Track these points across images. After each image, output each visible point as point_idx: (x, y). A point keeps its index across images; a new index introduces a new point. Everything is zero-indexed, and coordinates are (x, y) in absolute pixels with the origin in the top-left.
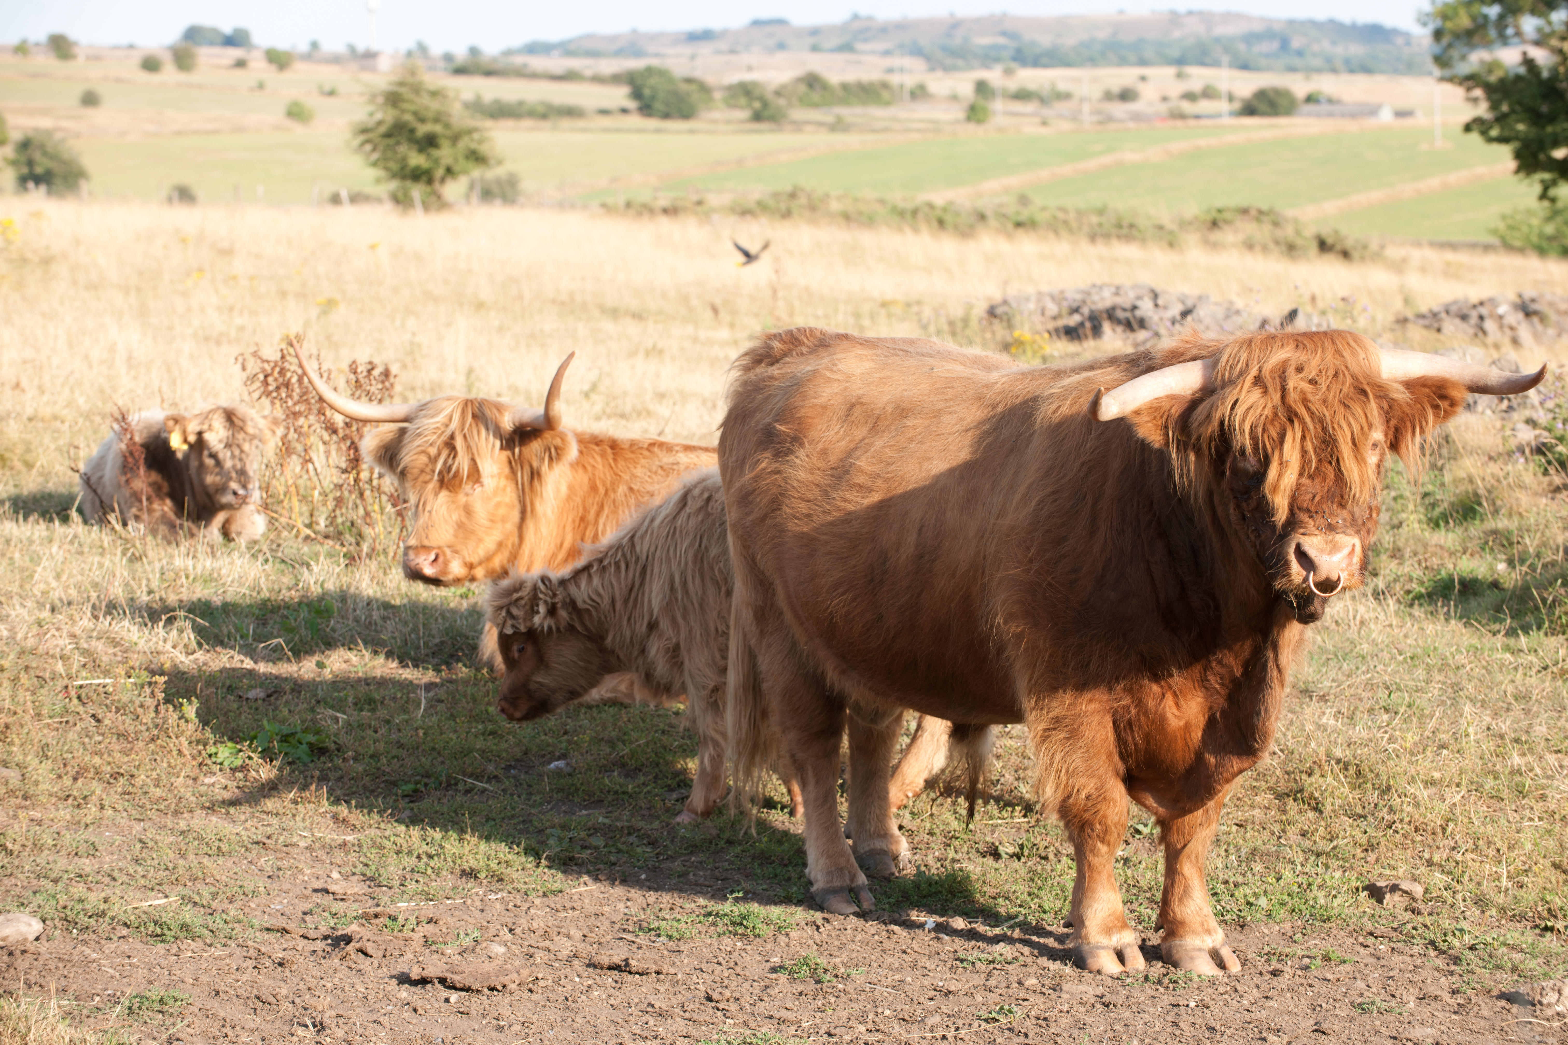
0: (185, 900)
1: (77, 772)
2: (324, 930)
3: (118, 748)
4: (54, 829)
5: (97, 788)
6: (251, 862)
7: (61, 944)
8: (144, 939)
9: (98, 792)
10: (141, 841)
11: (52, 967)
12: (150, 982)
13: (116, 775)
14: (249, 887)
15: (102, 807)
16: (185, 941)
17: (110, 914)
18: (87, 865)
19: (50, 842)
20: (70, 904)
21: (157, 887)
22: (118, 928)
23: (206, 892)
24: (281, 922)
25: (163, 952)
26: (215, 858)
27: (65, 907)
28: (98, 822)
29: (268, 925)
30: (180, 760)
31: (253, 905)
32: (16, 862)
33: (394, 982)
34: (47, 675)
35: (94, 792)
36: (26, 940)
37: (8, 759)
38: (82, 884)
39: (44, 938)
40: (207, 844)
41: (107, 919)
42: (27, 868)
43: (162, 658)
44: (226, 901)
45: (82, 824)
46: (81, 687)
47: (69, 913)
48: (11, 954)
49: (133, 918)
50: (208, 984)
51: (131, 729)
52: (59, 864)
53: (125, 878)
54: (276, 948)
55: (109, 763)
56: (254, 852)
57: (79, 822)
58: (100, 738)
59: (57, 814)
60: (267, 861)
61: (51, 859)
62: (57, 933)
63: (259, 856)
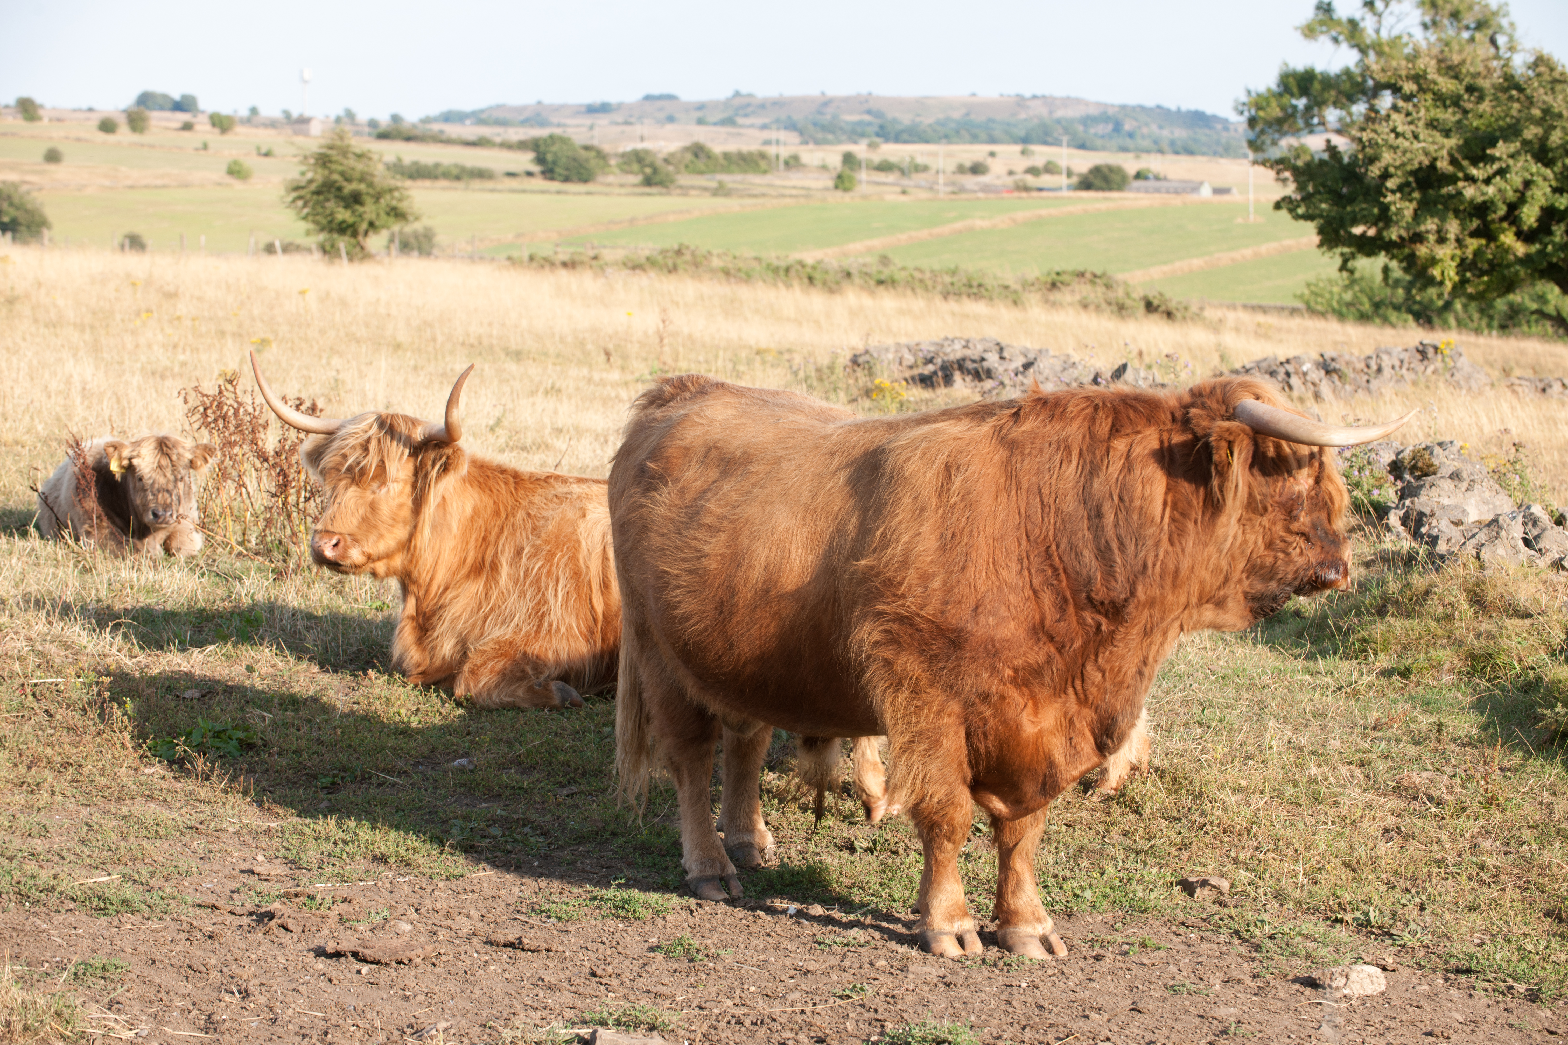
0: (126, 878)
1: (32, 762)
2: (249, 907)
3: (68, 740)
4: (10, 812)
5: (49, 775)
6: (185, 845)
7: (15, 915)
8: (89, 913)
9: (50, 779)
10: (87, 824)
11: (7, 936)
12: (94, 951)
13: (66, 765)
14: (183, 868)
15: (53, 793)
16: (126, 915)
17: (59, 889)
18: (39, 845)
20: (23, 880)
21: (101, 866)
22: (66, 902)
23: (144, 871)
24: (211, 899)
25: (105, 924)
26: (154, 840)
27: (19, 883)
28: (49, 807)
29: (199, 902)
30: (123, 752)
31: (186, 884)
33: (312, 954)
34: (5, 674)
35: (46, 780)
38: (34, 862)
40: (146, 828)
41: (56, 893)
43: (108, 660)
44: (163, 880)
45: (35, 808)
46: (36, 685)
47: (22, 888)
49: (79, 893)
50: (146, 953)
51: (80, 724)
52: (14, 844)
53: (73, 858)
54: (207, 922)
55: (60, 754)
56: (188, 836)
57: (32, 806)
58: (52, 731)
59: (13, 799)
60: (199, 844)
61: (6, 839)
62: (12, 905)
63: (192, 839)
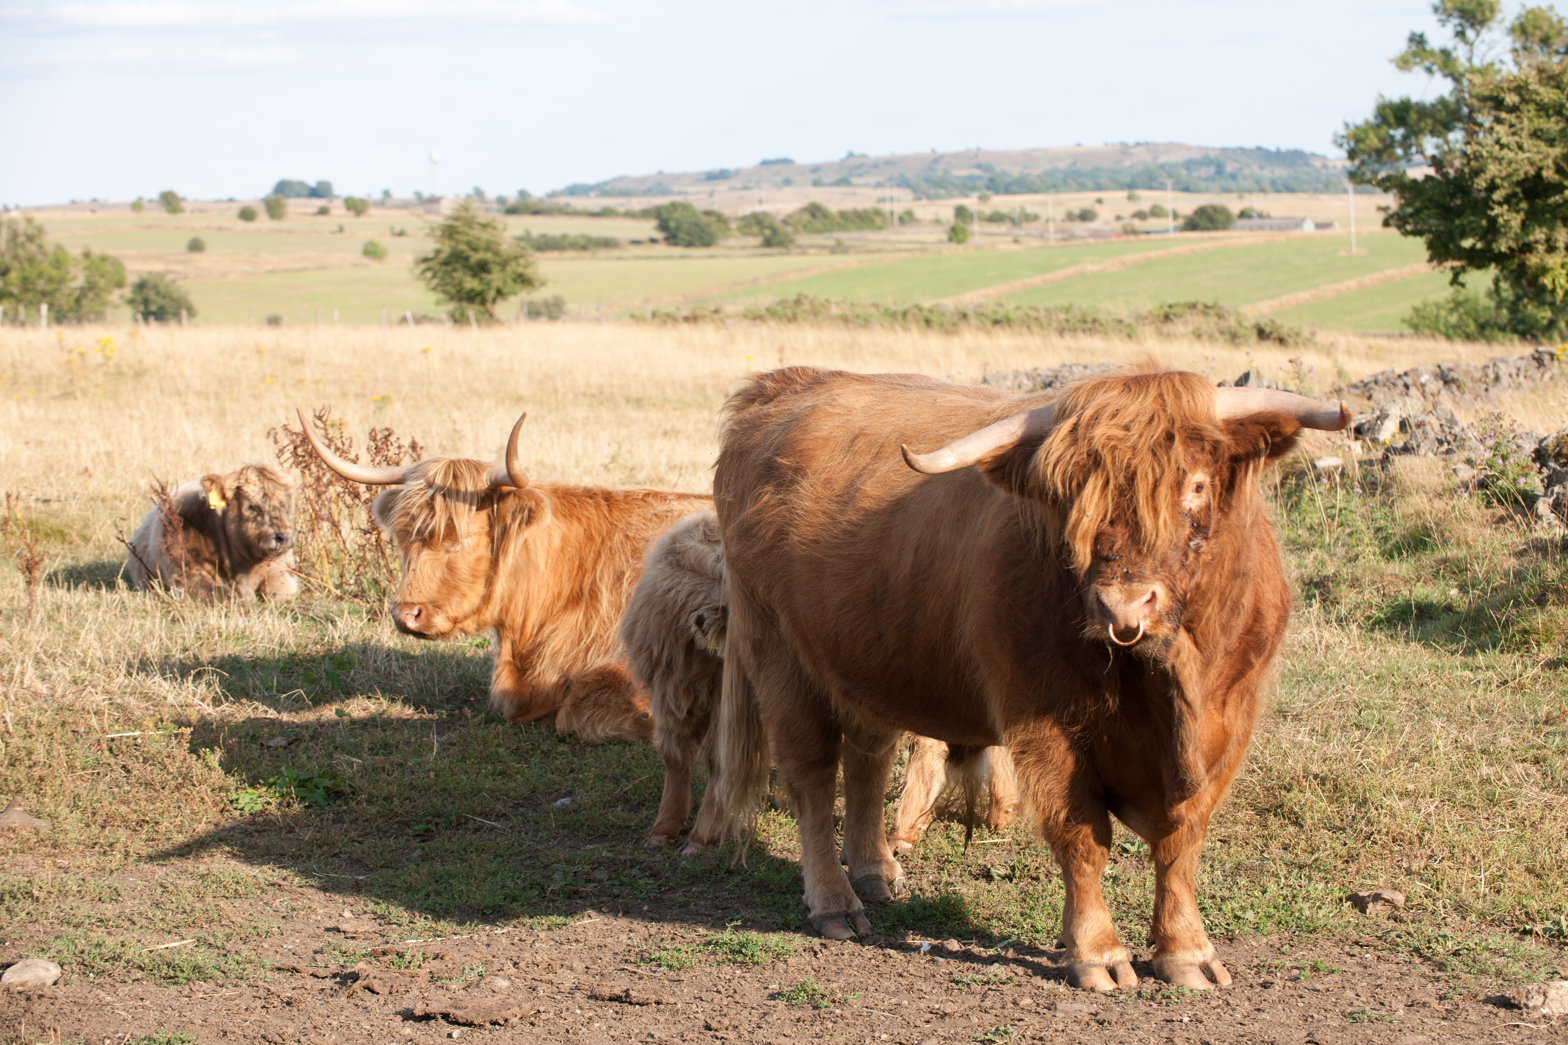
0: (200, 941)
1: (105, 821)
2: (334, 968)
3: (144, 796)
4: (80, 876)
5: (122, 834)
6: (266, 904)
7: (78, 987)
8: (158, 982)
9: (123, 839)
10: (161, 886)
11: (67, 1010)
12: (161, 1024)
13: (141, 823)
14: (263, 928)
15: (127, 855)
16: (197, 982)
17: (125, 958)
18: (109, 910)
19: (75, 888)
20: (87, 949)
21: (174, 930)
22: (133, 971)
23: (220, 933)
24: (293, 962)
25: (175, 993)
26: (233, 900)
27: (82, 952)
28: (122, 868)
29: (278, 965)
30: (202, 808)
31: (266, 946)
32: (41, 909)
33: (399, 1018)
34: (82, 729)
35: (118, 839)
36: (44, 984)
37: (41, 809)
38: (103, 929)
39: (61, 982)
40: (225, 887)
41: (123, 961)
42: (51, 914)
43: (189, 711)
44: (241, 942)
45: (107, 870)
46: (113, 740)
47: (86, 957)
48: (28, 999)
49: (147, 961)
50: (217, 1024)
51: (158, 779)
52: (82, 910)
53: (144, 922)
54: (286, 987)
55: (136, 812)
56: (270, 893)
57: (104, 869)
58: (128, 788)
59: (84, 862)
60: (282, 902)
61: (74, 904)
62: (75, 977)
63: (275, 897)
